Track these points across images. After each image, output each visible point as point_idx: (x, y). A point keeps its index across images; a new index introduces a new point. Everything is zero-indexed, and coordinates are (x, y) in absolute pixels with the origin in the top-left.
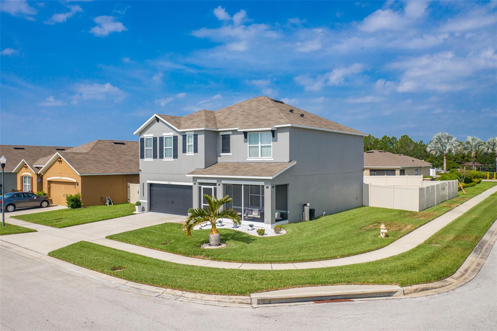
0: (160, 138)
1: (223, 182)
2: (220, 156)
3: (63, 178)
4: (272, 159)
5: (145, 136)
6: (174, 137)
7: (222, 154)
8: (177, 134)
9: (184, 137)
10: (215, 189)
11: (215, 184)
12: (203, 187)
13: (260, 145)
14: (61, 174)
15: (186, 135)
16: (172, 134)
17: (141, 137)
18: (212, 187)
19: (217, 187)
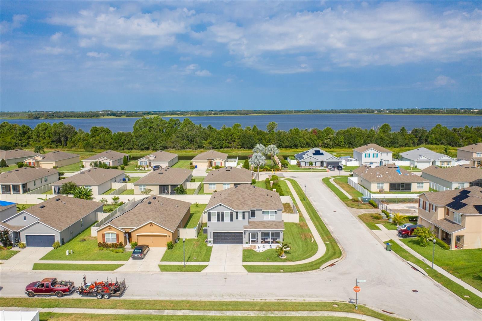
0: (222, 213)
1: (262, 231)
2: (250, 219)
3: (153, 234)
4: (275, 220)
5: (211, 211)
6: (231, 213)
7: (251, 218)
8: (232, 212)
9: (237, 213)
10: (257, 234)
11: (258, 232)
12: (251, 233)
13: (269, 215)
14: (152, 232)
15: (238, 213)
16: (230, 211)
17: (209, 212)
18: (256, 233)
19: (259, 233)
